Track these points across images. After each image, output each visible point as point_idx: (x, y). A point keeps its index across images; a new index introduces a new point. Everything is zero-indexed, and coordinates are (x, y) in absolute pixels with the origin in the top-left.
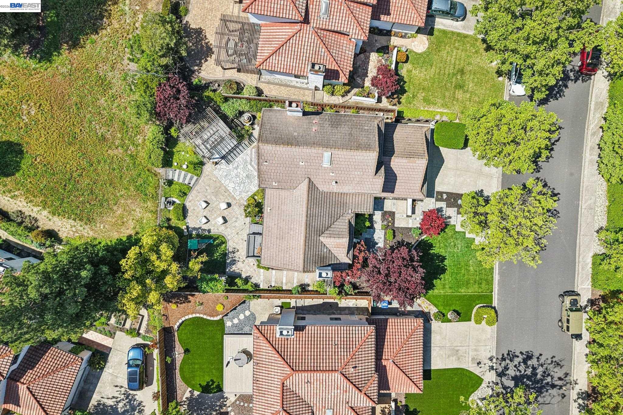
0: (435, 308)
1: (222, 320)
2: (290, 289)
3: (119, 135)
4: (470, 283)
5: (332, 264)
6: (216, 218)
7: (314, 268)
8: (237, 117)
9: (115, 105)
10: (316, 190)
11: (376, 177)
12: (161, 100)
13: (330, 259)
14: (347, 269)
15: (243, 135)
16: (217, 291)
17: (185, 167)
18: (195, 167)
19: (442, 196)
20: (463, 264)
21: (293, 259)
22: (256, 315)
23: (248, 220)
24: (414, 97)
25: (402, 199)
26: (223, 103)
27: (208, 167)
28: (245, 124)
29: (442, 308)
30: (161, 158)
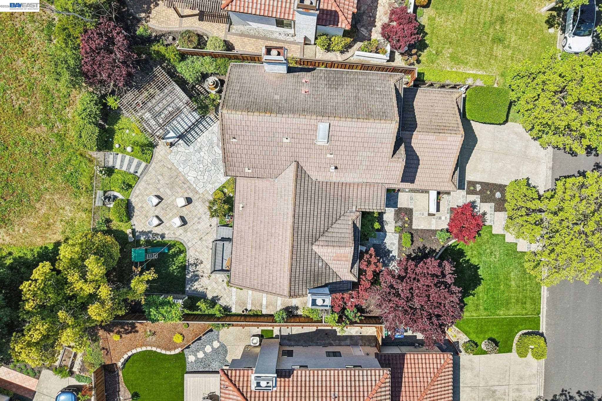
0: (465, 336)
1: (182, 354)
2: (272, 313)
3: (42, 108)
4: (511, 303)
5: (329, 284)
6: (171, 218)
7: (304, 290)
8: (200, 81)
9: (37, 67)
10: (307, 178)
11: (393, 159)
12: (87, 53)
13: (327, 277)
14: (350, 290)
15: (207, 106)
16: (172, 319)
17: (129, 149)
18: (143, 150)
19: (475, 187)
20: (502, 277)
21: (275, 278)
22: (228, 347)
23: (215, 221)
24: (437, 54)
25: (422, 192)
26: (180, 61)
27: (161, 150)
28: (209, 90)
29: (475, 336)
30: (95, 137)
